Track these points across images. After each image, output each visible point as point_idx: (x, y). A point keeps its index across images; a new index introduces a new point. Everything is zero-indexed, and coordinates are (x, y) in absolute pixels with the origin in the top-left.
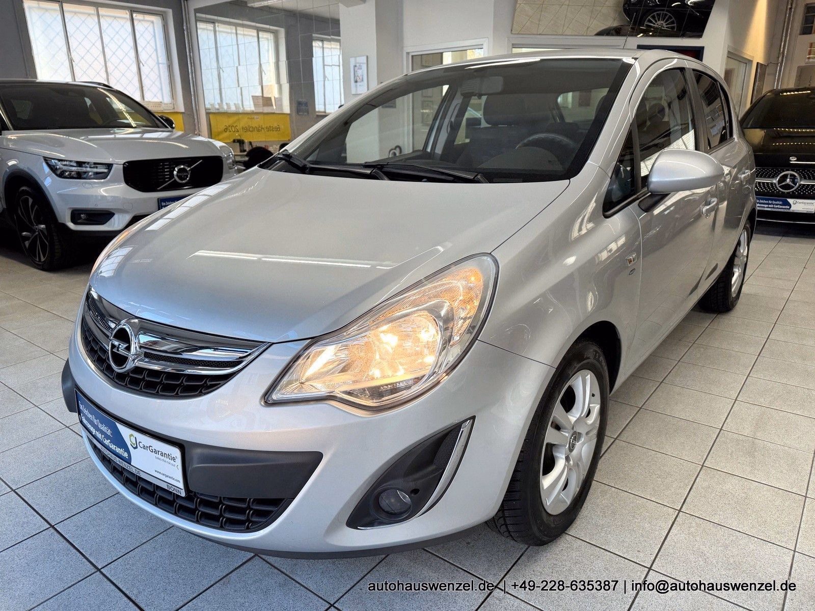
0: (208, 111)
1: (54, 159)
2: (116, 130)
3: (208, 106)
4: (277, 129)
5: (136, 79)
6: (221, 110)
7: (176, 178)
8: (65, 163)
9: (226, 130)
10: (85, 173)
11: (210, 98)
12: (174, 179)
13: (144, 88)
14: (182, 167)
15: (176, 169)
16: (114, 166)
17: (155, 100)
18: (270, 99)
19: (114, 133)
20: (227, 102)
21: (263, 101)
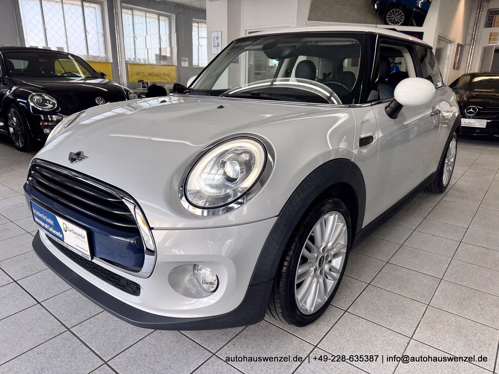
0: (127, 62)
3: (127, 59)
5: (84, 41)
6: (135, 62)
9: (138, 74)
11: (129, 55)
13: (89, 48)
17: (96, 55)
21: (161, 57)
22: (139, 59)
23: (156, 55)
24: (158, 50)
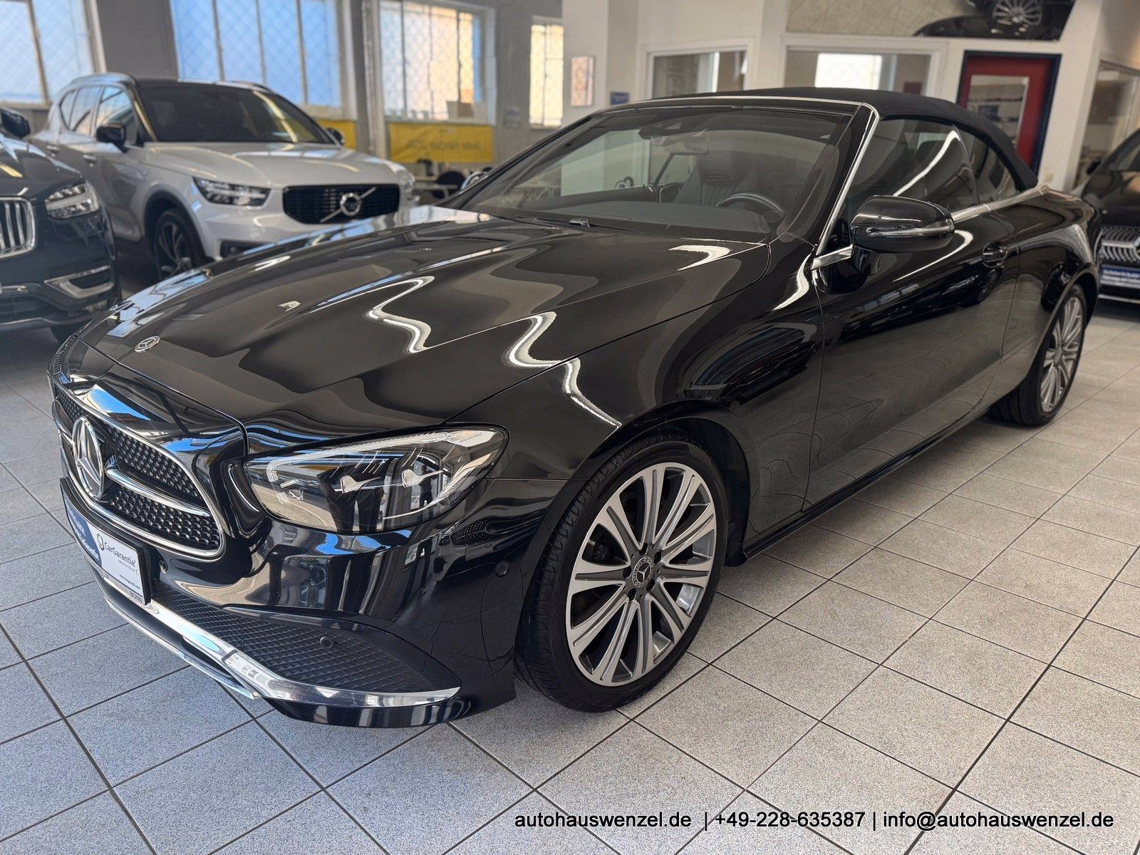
0: (388, 120)
1: (205, 180)
2: (272, 145)
3: (388, 113)
4: (476, 146)
5: (299, 74)
6: (405, 119)
7: (343, 209)
8: (217, 185)
9: (409, 145)
10: (238, 198)
11: (392, 102)
12: (339, 211)
13: (309, 88)
14: (351, 195)
15: (344, 198)
16: (272, 192)
17: (322, 103)
18: (468, 105)
19: (269, 150)
20: (415, 108)
21: (460, 108)
22: (414, 112)
23: (449, 104)
24: (455, 91)
